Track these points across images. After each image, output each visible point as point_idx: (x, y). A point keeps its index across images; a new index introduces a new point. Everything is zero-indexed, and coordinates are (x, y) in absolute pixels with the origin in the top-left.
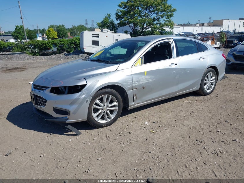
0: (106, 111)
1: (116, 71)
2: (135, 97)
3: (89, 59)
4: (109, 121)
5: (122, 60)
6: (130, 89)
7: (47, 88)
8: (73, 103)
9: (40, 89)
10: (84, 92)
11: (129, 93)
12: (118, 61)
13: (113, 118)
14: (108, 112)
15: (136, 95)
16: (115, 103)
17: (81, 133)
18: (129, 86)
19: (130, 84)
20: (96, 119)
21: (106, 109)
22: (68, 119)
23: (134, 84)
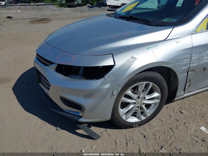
0: (141, 106)
1: (165, 40)
2: (188, 84)
3: (116, 14)
4: (143, 119)
5: (174, 20)
6: (183, 72)
7: (52, 63)
8: (89, 95)
9: (43, 63)
10: (108, 79)
11: (181, 78)
12: (166, 20)
13: (149, 115)
14: (144, 106)
15: (190, 81)
16: (156, 95)
17: (101, 137)
18: (184, 68)
19: (186, 65)
20: (124, 117)
21: (141, 102)
22: (81, 117)
23: (193, 63)
